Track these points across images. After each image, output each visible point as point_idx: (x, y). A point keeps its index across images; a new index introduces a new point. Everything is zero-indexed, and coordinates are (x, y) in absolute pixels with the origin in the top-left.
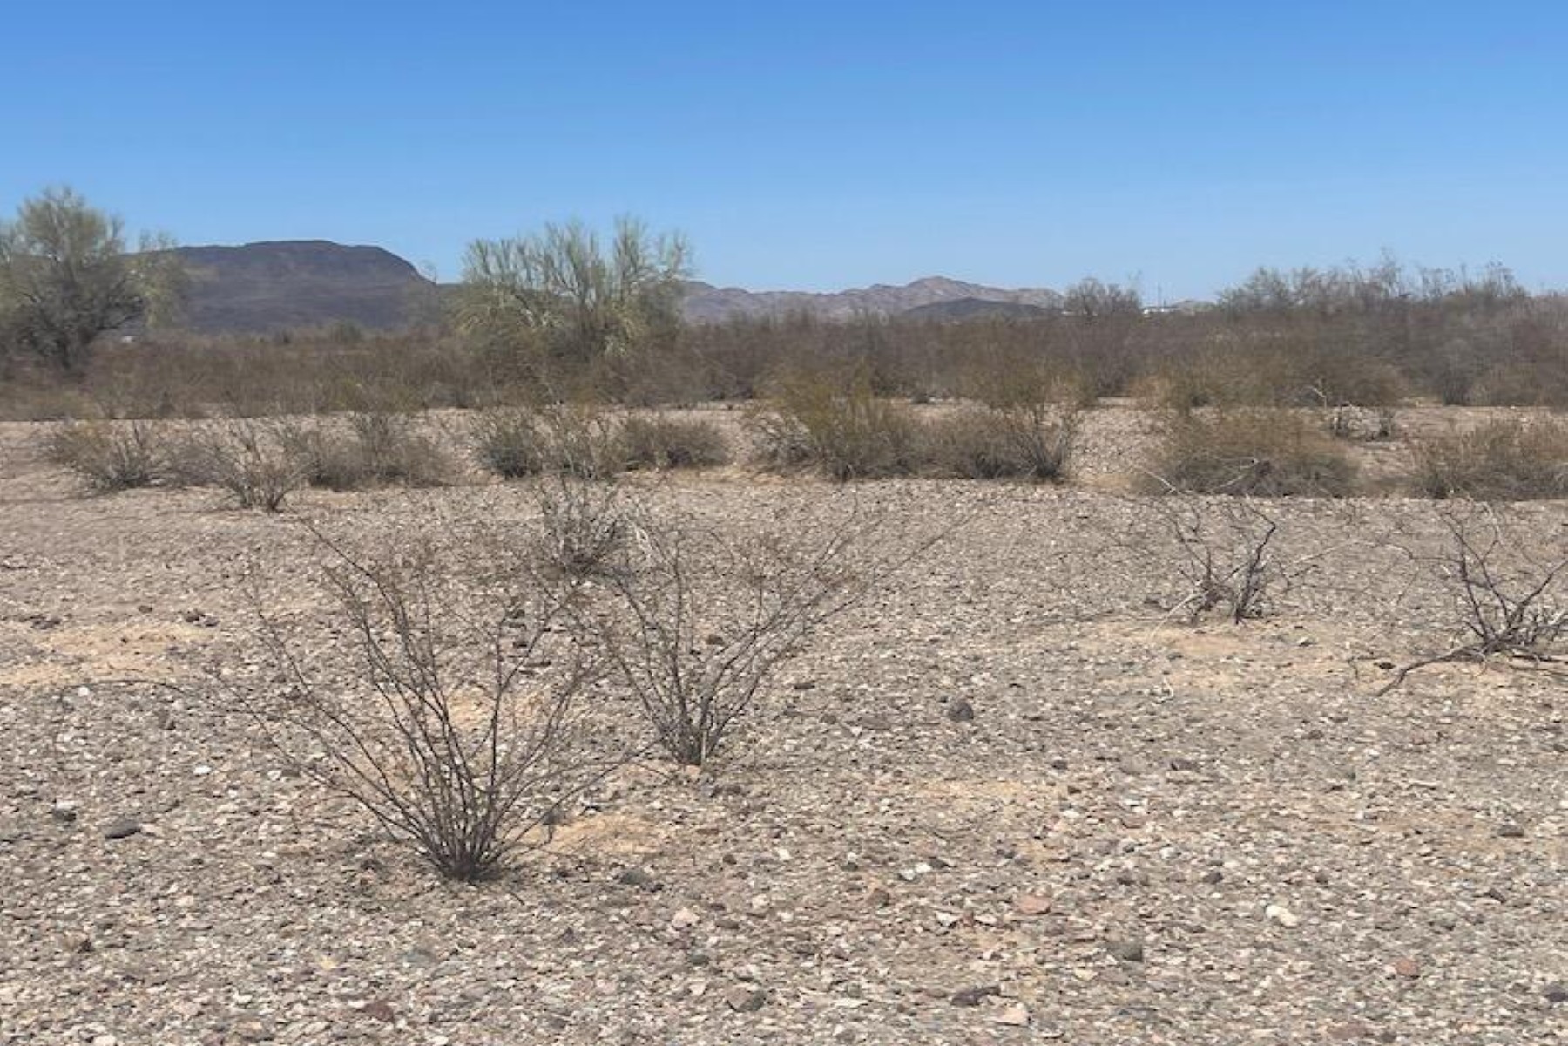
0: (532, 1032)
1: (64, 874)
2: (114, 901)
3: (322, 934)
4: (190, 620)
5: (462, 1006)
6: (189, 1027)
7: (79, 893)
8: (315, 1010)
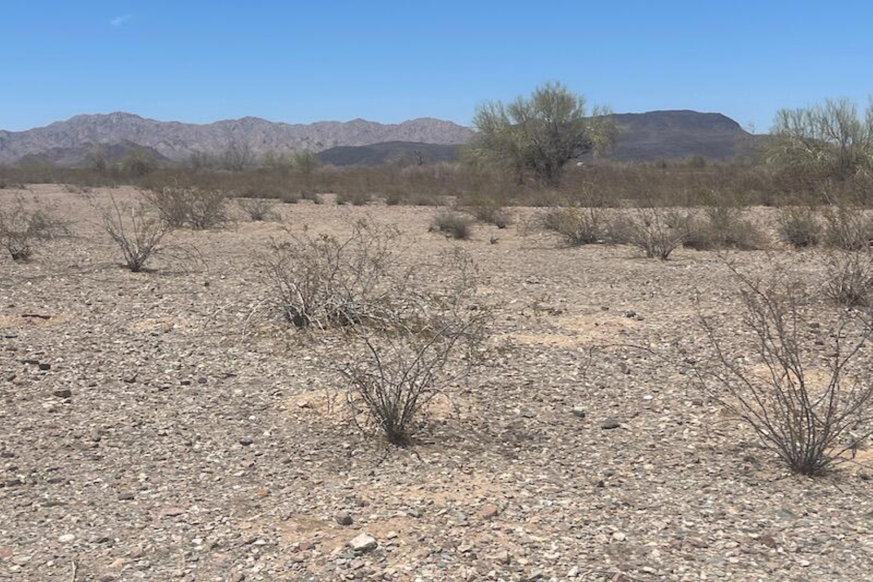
0: (859, 566)
1: (582, 445)
2: (611, 462)
3: (727, 494)
4: (629, 316)
5: (814, 545)
6: (661, 534)
7: (593, 455)
8: (729, 535)
